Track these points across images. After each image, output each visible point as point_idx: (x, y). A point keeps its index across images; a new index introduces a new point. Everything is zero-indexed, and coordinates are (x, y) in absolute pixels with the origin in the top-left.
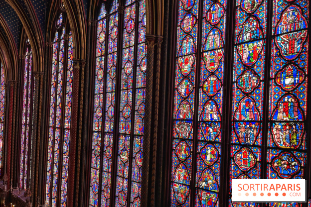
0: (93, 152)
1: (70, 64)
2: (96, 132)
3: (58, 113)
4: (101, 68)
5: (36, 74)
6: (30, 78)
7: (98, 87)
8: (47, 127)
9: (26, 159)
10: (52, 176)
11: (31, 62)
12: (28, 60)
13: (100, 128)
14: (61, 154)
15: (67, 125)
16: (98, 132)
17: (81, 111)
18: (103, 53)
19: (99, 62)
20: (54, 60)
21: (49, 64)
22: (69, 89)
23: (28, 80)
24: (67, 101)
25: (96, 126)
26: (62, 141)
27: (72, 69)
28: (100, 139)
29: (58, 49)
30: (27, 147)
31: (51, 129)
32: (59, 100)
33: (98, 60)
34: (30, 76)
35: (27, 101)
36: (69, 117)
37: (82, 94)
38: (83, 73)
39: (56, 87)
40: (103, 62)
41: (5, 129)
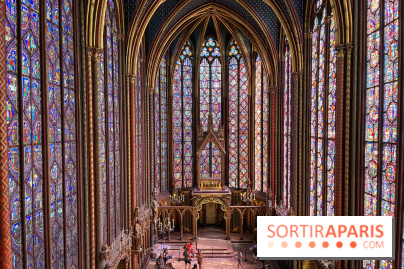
0: (367, 171)
1: (332, 53)
2: (370, 142)
3: (320, 120)
4: (375, 49)
7: (372, 77)
8: (308, 137)
10: (316, 197)
11: (290, 63)
12: (288, 61)
13: (376, 136)
14: (325, 171)
15: (331, 134)
16: (373, 142)
17: (348, 114)
18: (378, 26)
19: (373, 40)
20: (313, 54)
21: (308, 60)
22: (332, 87)
23: (288, 84)
24: (330, 103)
25: (370, 134)
26: (325, 155)
27: (335, 60)
28: (376, 153)
29: (318, 39)
31: (313, 140)
32: (321, 103)
33: (370, 38)
35: (288, 108)
36: (333, 125)
37: (348, 91)
38: (349, 62)
39: (317, 87)
40: (378, 40)
41: (269, 141)
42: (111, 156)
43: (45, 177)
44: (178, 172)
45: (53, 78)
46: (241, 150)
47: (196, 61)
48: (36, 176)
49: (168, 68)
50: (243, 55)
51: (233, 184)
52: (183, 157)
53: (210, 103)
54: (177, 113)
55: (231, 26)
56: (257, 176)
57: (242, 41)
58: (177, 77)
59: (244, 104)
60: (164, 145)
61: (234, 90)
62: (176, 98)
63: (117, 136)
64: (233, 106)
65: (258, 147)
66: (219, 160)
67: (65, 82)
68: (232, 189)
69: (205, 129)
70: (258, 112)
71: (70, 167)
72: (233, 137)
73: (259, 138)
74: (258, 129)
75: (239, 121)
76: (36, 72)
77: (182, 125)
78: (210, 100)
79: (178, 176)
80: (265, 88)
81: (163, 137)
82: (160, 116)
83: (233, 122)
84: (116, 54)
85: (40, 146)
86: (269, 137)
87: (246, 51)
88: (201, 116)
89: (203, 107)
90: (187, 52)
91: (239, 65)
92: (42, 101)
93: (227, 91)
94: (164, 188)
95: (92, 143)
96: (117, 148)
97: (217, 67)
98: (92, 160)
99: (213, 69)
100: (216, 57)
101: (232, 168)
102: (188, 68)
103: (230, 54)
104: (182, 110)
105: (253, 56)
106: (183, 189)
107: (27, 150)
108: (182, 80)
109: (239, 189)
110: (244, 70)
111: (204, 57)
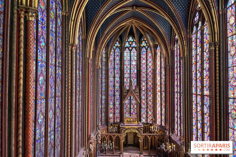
5: (182, 58)
6: (178, 62)
8: (191, 94)
9: (179, 116)
11: (178, 51)
12: (177, 50)
16: (234, 98)
23: (177, 63)
30: (179, 107)
33: (229, 39)
34: (178, 60)
35: (177, 77)
41: (165, 95)
42: (77, 104)
43: (46, 117)
44: (111, 113)
45: (52, 61)
46: (148, 100)
47: (122, 49)
48: (42, 117)
49: (107, 54)
50: (149, 46)
51: (144, 120)
52: (114, 105)
53: (130, 73)
54: (111, 79)
55: (143, 30)
56: (158, 116)
57: (149, 39)
58: (111, 58)
59: (150, 74)
60: (104, 97)
61: (144, 66)
62: (111, 70)
63: (81, 92)
64: (143, 75)
65: (159, 99)
66: (135, 106)
67: (57, 63)
68: (143, 123)
69: (127, 88)
70: (158, 78)
71: (58, 111)
72: (144, 93)
73: (159, 94)
74: (158, 89)
75: (147, 84)
76: (44, 59)
77: (114, 86)
78: (130, 71)
79: (111, 115)
80: (162, 65)
81: (103, 93)
82: (102, 81)
83: (144, 84)
84: (81, 46)
85: (45, 100)
86: (165, 93)
87: (151, 44)
88: (125, 81)
89: (126, 76)
90: (118, 44)
91: (147, 52)
92: (46, 74)
93: (140, 67)
94: (104, 123)
95: (70, 97)
96: (80, 100)
97: (134, 53)
98: (70, 107)
99: (132, 54)
100: (134, 47)
101: (143, 111)
102: (118, 53)
103: (142, 45)
104: (114, 77)
105: (156, 47)
106: (114, 123)
107: (39, 102)
108: (114, 60)
109: (147, 124)
110: (150, 55)
111: (127, 47)
